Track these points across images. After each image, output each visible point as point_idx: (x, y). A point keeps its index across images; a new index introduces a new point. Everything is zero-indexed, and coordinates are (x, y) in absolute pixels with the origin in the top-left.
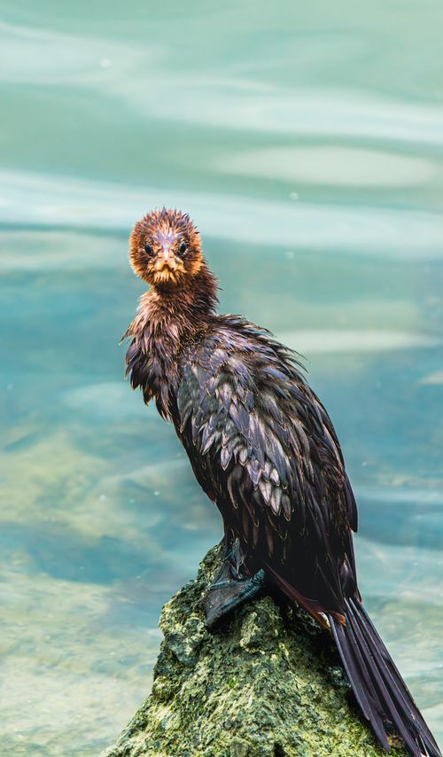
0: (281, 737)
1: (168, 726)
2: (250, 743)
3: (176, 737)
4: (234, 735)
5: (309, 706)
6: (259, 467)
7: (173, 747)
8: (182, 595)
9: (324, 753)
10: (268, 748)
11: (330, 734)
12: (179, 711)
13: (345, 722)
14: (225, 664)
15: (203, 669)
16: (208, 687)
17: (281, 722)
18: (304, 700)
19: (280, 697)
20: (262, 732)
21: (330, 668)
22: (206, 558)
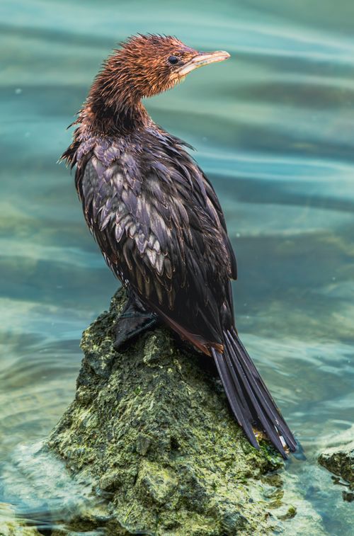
0: (176, 432)
1: (88, 424)
2: (152, 438)
3: (94, 433)
4: (140, 431)
5: (197, 408)
6: (145, 239)
7: (93, 441)
8: (98, 322)
9: (209, 445)
10: (166, 441)
11: (214, 430)
12: (96, 413)
13: (226, 420)
14: (132, 376)
15: (115, 380)
16: (119, 394)
17: (176, 421)
18: (194, 404)
19: (175, 402)
20: (161, 429)
21: (214, 379)
22: (116, 294)
